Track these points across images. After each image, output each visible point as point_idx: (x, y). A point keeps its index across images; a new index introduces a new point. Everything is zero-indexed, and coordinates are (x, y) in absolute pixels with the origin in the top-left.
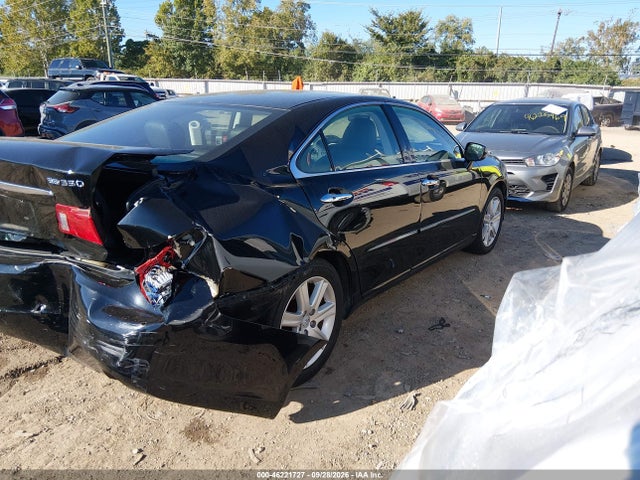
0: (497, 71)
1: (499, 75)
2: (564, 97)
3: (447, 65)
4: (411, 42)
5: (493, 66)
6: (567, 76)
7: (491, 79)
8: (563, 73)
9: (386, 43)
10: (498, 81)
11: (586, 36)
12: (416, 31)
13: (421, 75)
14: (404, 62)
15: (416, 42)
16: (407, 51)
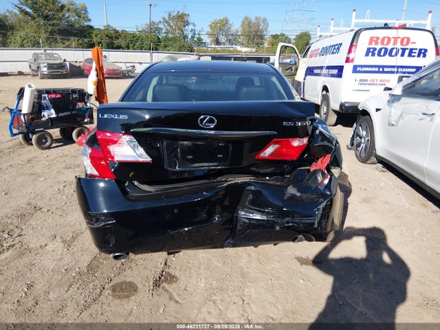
0: (121, 42)
1: (123, 44)
2: (179, 60)
3: (85, 37)
4: (56, 18)
5: (118, 39)
6: (165, 47)
7: (118, 48)
8: (162, 44)
9: (34, 18)
10: (123, 49)
11: (162, 21)
12: (58, 11)
13: (67, 43)
14: (52, 33)
15: (60, 19)
16: (53, 25)
